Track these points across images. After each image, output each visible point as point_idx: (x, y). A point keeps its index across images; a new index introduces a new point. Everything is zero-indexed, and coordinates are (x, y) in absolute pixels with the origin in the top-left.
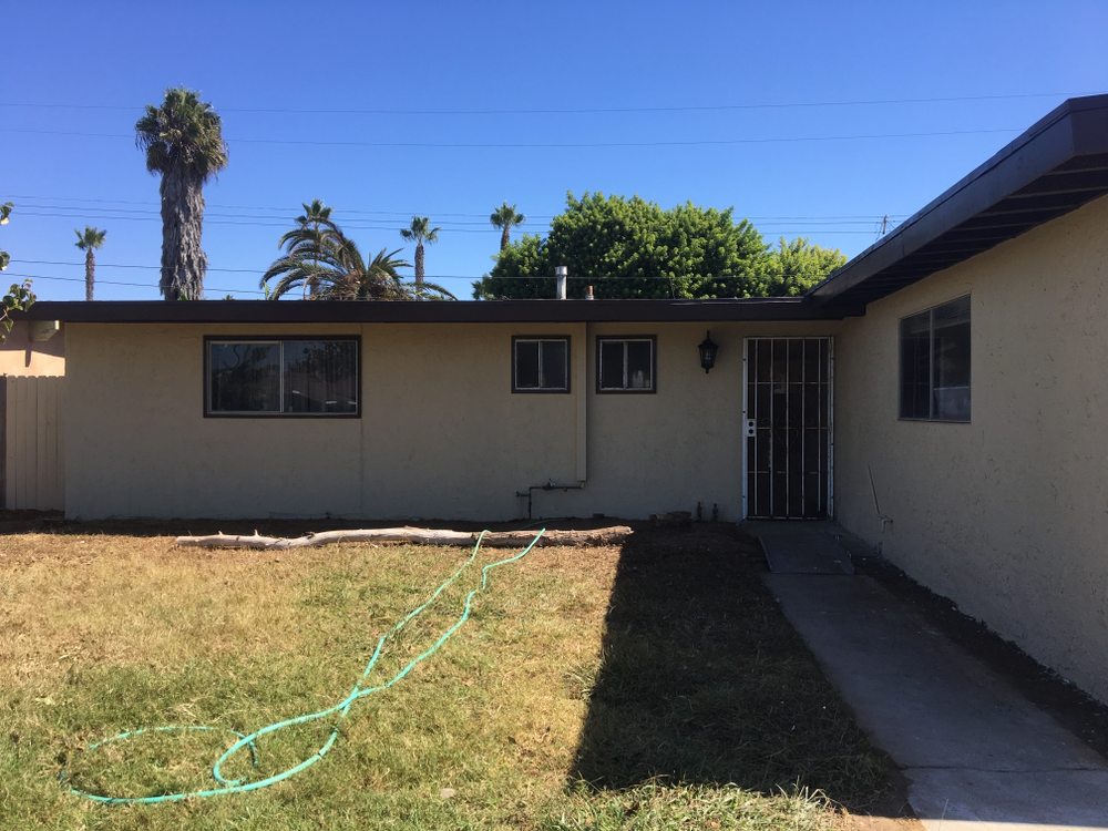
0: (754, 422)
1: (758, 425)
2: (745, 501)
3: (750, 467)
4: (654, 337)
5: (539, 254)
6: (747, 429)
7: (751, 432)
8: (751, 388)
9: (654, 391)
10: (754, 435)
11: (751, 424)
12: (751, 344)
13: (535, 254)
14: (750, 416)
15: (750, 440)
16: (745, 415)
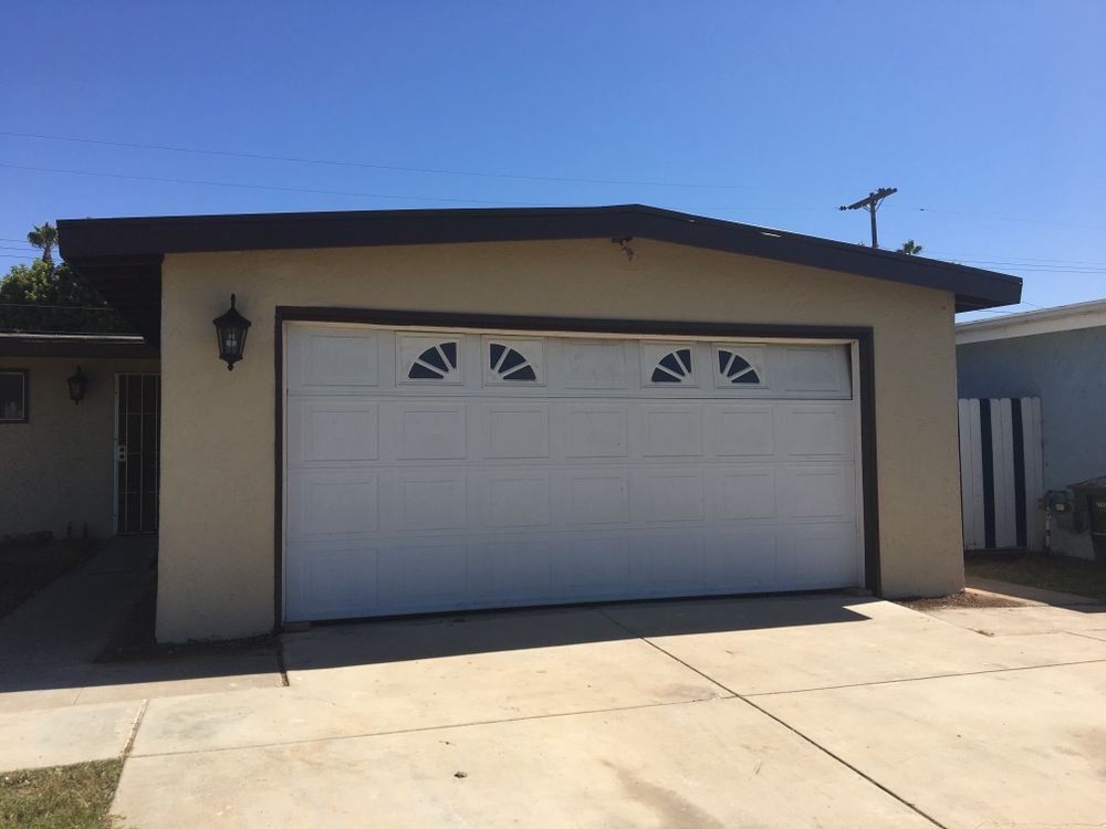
0: (126, 447)
1: (129, 451)
2: (116, 519)
3: (121, 488)
4: (26, 371)
5: (49, 280)
6: (118, 454)
7: (122, 457)
8: (122, 419)
9: (26, 420)
10: (125, 459)
11: (122, 450)
12: (122, 379)
13: (45, 281)
14: (122, 442)
15: (121, 465)
16: (116, 443)
